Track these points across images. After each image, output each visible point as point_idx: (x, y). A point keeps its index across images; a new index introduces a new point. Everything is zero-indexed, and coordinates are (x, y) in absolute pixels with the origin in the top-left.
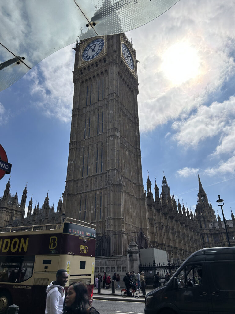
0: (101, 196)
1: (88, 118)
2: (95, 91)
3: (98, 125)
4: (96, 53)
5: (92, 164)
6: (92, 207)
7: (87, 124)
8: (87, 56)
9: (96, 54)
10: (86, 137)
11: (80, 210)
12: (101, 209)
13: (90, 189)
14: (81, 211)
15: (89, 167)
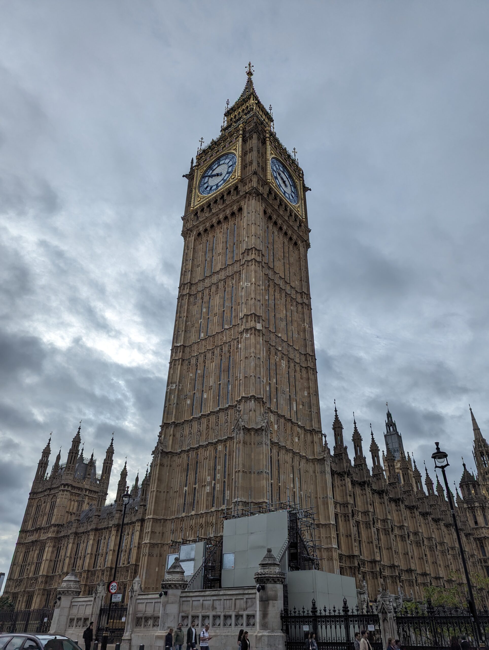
0: (226, 455)
1: (206, 299)
2: (220, 248)
3: (224, 311)
4: (223, 179)
5: (210, 388)
6: (209, 479)
7: (204, 310)
8: (207, 187)
9: (222, 181)
10: (202, 335)
11: (186, 486)
12: (224, 482)
13: (205, 442)
15: (205, 396)
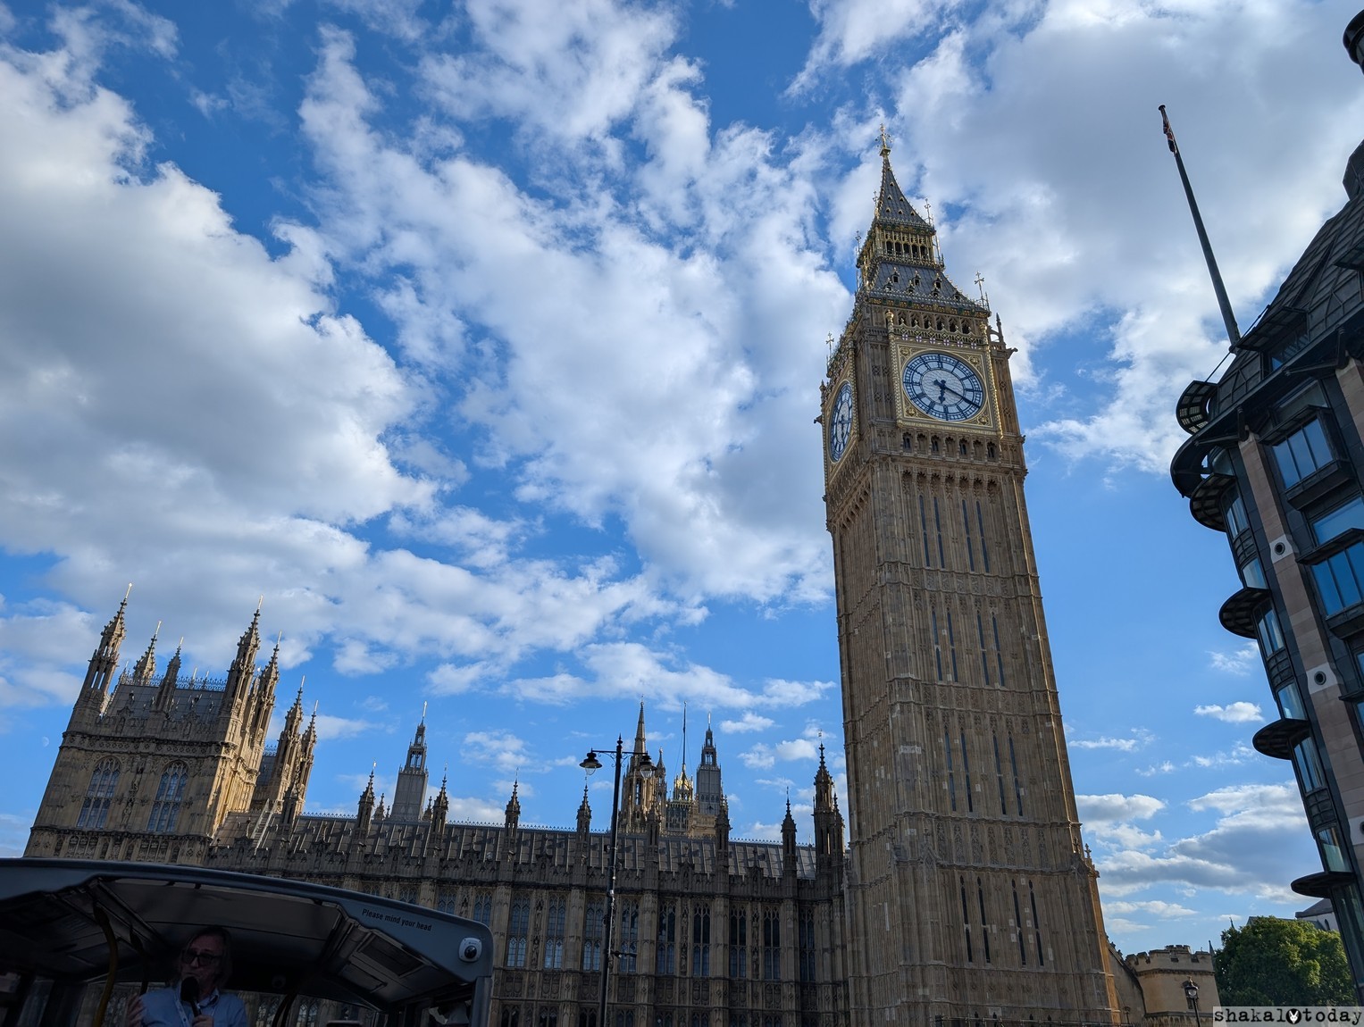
2: (953, 528)
3: (984, 654)
5: (984, 778)
6: (1012, 922)
11: (966, 922)
14: (969, 926)
15: (978, 788)
